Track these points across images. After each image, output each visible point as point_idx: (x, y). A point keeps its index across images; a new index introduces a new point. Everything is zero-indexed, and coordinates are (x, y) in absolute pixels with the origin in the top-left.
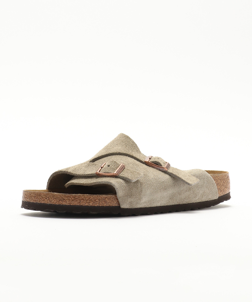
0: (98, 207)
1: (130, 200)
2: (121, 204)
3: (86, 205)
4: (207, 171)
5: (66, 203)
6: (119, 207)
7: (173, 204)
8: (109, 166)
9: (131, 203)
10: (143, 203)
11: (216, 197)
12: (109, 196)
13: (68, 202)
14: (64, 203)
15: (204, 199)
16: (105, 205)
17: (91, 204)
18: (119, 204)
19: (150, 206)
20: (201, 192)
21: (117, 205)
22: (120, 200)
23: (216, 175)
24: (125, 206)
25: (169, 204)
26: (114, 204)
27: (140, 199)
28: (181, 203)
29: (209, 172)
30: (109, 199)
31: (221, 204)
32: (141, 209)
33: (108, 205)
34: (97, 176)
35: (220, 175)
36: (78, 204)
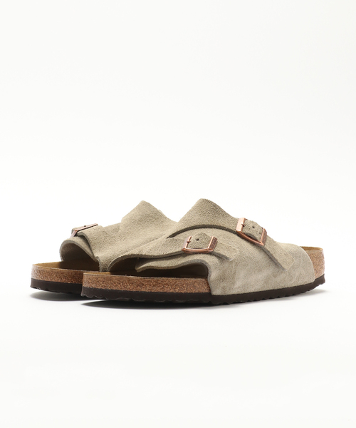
0: (186, 294)
1: (223, 284)
2: (213, 289)
3: (171, 291)
4: (303, 247)
5: (146, 289)
6: (210, 294)
7: (268, 289)
8: (198, 240)
9: (224, 288)
10: (237, 288)
11: (312, 280)
12: (199, 279)
13: (148, 288)
14: (143, 290)
15: (301, 283)
16: (194, 291)
17: (177, 290)
18: (210, 290)
19: (243, 292)
20: (297, 274)
21: (207, 291)
22: (212, 285)
23: (312, 252)
24: (217, 292)
25: (263, 290)
26: (204, 290)
27: (233, 283)
28: (276, 288)
29: (305, 248)
30: (199, 284)
31: (317, 288)
32: (233, 296)
33: (197, 292)
34: (184, 253)
35: (316, 251)
36: (161, 291)
